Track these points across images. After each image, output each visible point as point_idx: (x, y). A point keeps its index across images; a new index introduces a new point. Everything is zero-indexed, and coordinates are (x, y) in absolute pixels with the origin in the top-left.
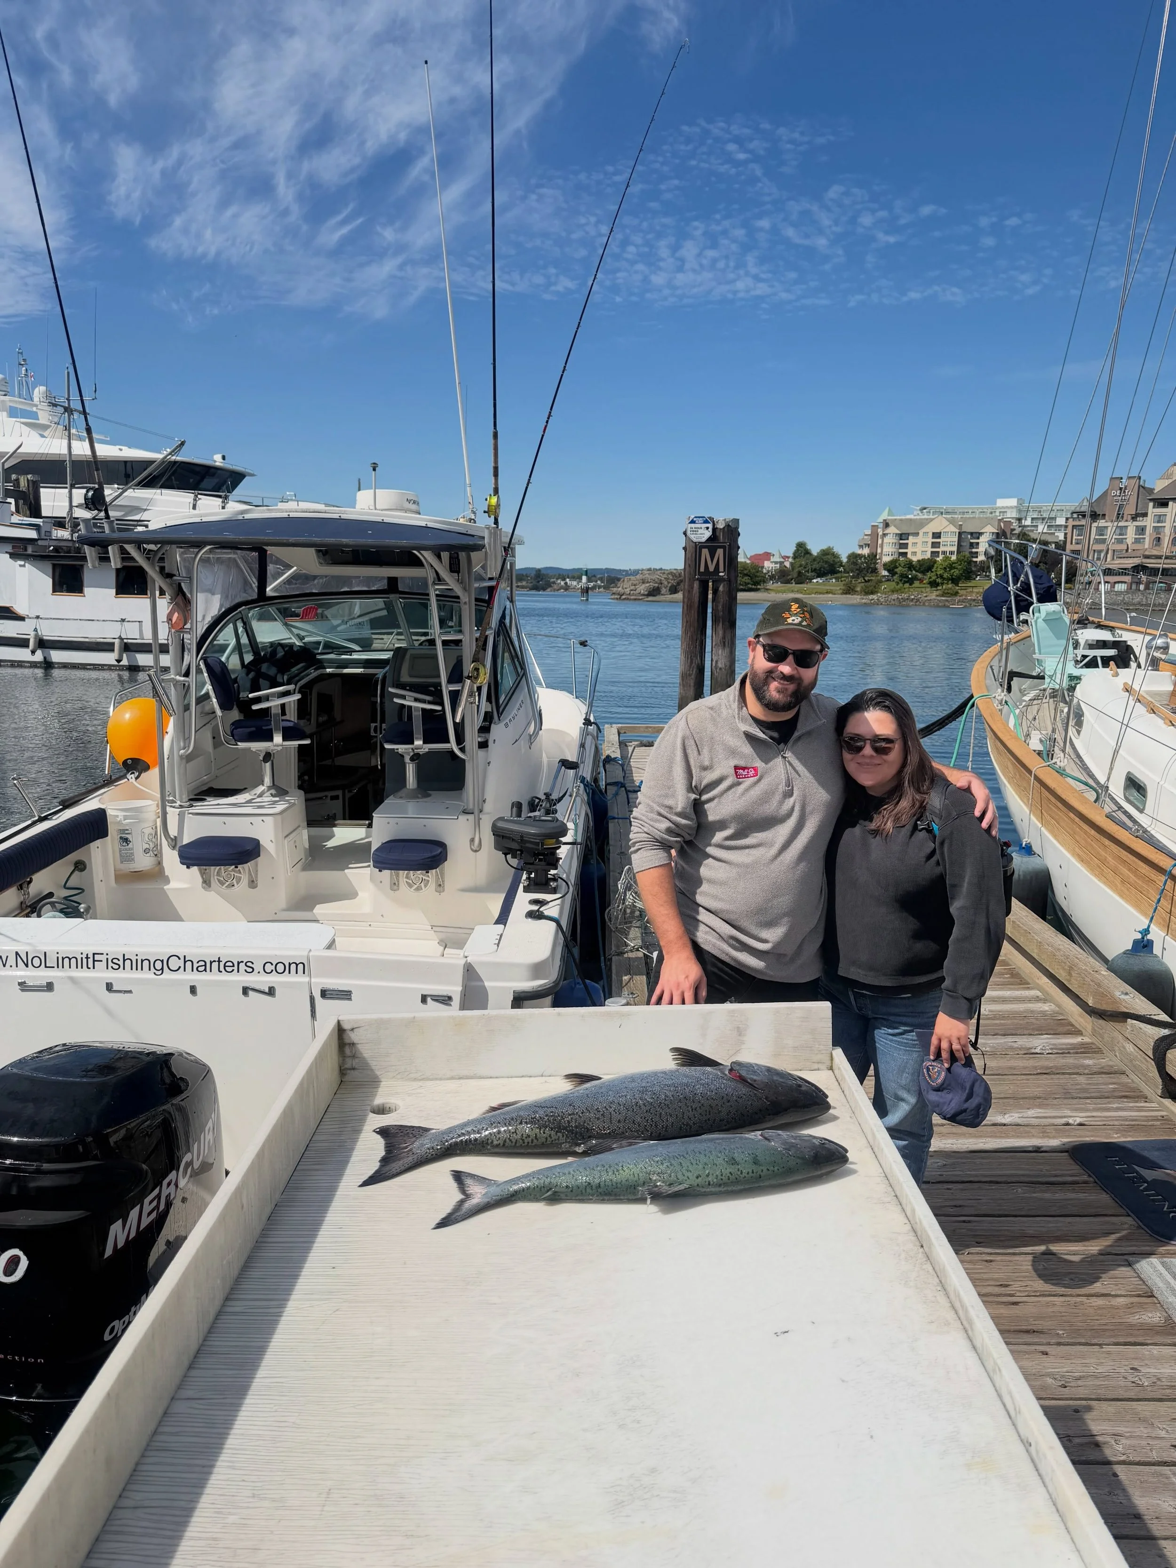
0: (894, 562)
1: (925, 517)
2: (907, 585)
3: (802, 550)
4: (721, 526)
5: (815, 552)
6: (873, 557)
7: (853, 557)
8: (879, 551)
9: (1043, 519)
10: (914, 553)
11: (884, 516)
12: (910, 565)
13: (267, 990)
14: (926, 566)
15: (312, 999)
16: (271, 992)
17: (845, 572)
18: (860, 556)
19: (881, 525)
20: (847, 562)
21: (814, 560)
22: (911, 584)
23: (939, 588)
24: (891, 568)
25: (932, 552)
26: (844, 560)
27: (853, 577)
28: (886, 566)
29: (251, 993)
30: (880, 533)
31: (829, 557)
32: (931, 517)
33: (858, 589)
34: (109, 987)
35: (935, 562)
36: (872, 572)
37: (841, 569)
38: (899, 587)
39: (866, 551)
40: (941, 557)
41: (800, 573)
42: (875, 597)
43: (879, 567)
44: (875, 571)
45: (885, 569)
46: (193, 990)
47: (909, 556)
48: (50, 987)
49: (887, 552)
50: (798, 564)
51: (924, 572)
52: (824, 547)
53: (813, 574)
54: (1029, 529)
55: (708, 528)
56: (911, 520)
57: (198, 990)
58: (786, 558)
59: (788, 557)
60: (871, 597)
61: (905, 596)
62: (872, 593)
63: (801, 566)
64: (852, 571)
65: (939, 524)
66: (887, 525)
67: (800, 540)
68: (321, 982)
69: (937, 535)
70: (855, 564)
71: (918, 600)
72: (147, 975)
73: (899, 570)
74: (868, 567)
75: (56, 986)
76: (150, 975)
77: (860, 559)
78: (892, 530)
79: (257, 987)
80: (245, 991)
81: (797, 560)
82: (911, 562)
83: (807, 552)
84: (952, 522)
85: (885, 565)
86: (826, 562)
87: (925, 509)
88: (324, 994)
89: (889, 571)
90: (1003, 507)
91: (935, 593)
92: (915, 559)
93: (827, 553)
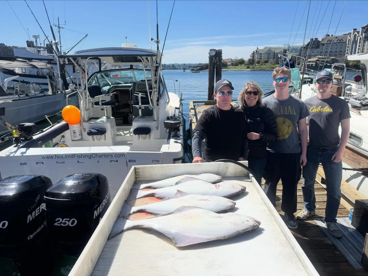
8: (255, 58)
9: (294, 49)
10: (263, 58)
14: (266, 61)
15: (126, 162)
16: (117, 161)
18: (251, 59)
19: (255, 52)
21: (239, 60)
22: (262, 66)
25: (268, 58)
27: (249, 64)
29: (112, 162)
30: (255, 53)
33: (250, 67)
34: (78, 162)
44: (254, 63)
46: (98, 162)
48: (64, 163)
51: (266, 63)
53: (239, 64)
56: (263, 50)
57: (100, 162)
58: (232, 60)
63: (236, 62)
64: (248, 62)
69: (269, 53)
71: (264, 69)
73: (260, 62)
74: (252, 62)
76: (88, 159)
78: (258, 52)
79: (114, 160)
84: (272, 50)
85: (256, 61)
87: (266, 47)
88: (129, 161)
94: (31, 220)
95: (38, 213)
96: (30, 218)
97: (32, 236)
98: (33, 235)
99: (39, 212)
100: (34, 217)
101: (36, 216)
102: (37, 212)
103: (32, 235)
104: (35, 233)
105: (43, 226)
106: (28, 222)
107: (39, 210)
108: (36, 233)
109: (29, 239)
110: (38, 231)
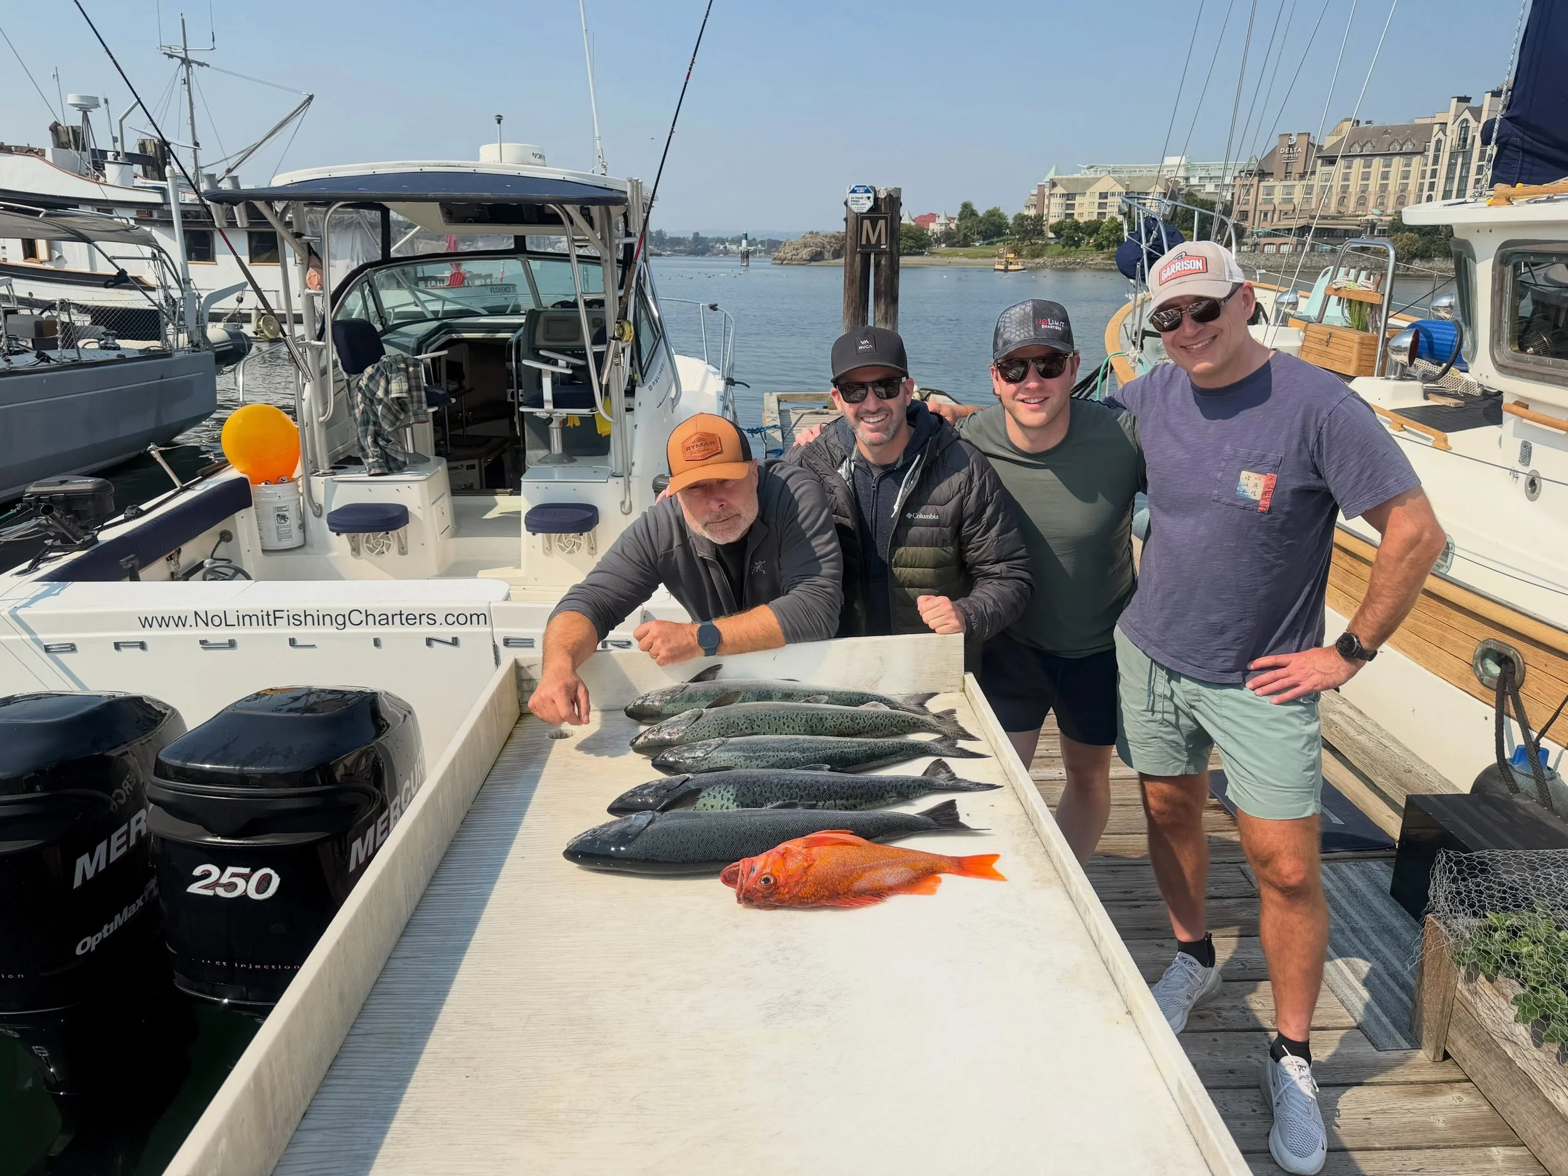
0: (1060, 223)
1: (1093, 176)
2: (1073, 248)
3: (967, 211)
4: (882, 195)
5: (981, 213)
6: (1039, 218)
7: (1020, 218)
8: (1046, 212)
9: (1211, 178)
10: (1081, 214)
11: (1051, 175)
12: (1077, 227)
13: (450, 641)
14: (1093, 228)
15: (495, 647)
17: (1012, 234)
18: (1027, 218)
19: (1048, 185)
20: (1013, 224)
21: (980, 222)
22: (1077, 247)
23: (1106, 250)
24: (1058, 229)
25: (1099, 214)
26: (1011, 221)
27: (1019, 240)
28: (1053, 228)
29: (435, 644)
30: (1047, 194)
31: (995, 218)
32: (1098, 176)
33: (1024, 253)
34: (292, 642)
35: (1102, 223)
36: (1038, 234)
37: (1008, 231)
38: (1065, 250)
39: (1032, 212)
40: (1108, 217)
41: (965, 236)
42: (1041, 260)
43: (1045, 228)
44: (1041, 233)
45: (1051, 231)
46: (377, 643)
47: (1076, 217)
48: (232, 644)
49: (1054, 213)
50: (964, 226)
51: (1090, 235)
52: (990, 208)
53: (979, 237)
54: (1197, 188)
55: (869, 198)
56: (1078, 179)
57: (383, 643)
58: (951, 219)
59: (954, 219)
60: (1037, 260)
61: (1071, 259)
62: (1038, 256)
63: (967, 227)
64: (1018, 234)
65: (1107, 184)
66: (1054, 184)
67: (965, 200)
68: (502, 631)
69: (1104, 196)
70: (1021, 225)
71: (1084, 264)
72: (330, 630)
73: (1065, 232)
74: (1034, 230)
75: (239, 644)
76: (333, 630)
77: (1027, 220)
78: (1059, 190)
79: (440, 638)
80: (429, 642)
81: (963, 221)
82: (1077, 223)
83: (973, 214)
84: (1119, 181)
85: (1051, 227)
86: (993, 224)
87: (1092, 167)
88: (507, 642)
89: (1055, 233)
90: (1170, 166)
91: (1101, 256)
92: (1081, 220)
93: (993, 214)
94: (88, 878)
95: (118, 848)
96: (85, 867)
97: (92, 942)
98: (99, 935)
99: (126, 846)
100: (102, 867)
101: (111, 861)
102: (115, 843)
103: (95, 938)
104: (108, 930)
105: (140, 902)
106: (77, 882)
107: (124, 839)
108: (111, 931)
109: (79, 951)
110: (119, 920)
